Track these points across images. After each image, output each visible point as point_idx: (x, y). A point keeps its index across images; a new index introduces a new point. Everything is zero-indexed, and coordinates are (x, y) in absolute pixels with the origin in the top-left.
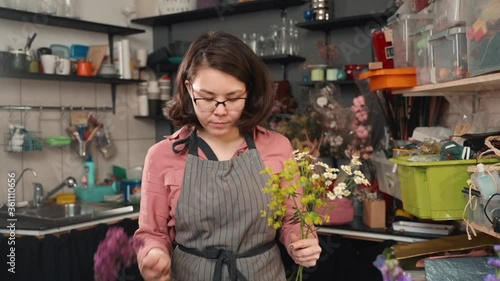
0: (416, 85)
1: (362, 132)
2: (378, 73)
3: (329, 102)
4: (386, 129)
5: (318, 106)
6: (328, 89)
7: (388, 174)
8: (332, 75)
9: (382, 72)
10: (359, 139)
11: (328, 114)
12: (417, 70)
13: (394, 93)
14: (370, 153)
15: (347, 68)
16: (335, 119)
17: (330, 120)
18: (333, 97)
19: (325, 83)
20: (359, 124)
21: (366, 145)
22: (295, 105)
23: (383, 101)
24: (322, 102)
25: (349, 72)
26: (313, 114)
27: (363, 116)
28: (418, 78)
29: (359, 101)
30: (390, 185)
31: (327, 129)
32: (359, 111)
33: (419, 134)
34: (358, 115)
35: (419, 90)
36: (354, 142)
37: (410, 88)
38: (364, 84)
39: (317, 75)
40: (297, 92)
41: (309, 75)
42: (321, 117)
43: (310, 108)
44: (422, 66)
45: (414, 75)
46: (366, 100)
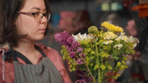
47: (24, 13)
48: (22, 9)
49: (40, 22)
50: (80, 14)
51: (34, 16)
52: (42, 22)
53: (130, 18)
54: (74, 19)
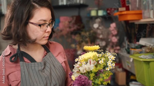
0: (142, 19)
1: (114, 39)
2: (123, 13)
3: (99, 26)
4: (125, 38)
5: (94, 28)
6: (98, 20)
7: (128, 61)
8: (101, 13)
9: (125, 13)
10: (113, 43)
11: (99, 31)
12: (143, 11)
13: (130, 22)
14: (118, 50)
15: (108, 10)
16: (102, 34)
17: (99, 34)
18: (101, 24)
19: (97, 17)
20: (113, 36)
21: (116, 46)
22: (84, 27)
23: (124, 25)
24: (96, 26)
25: (108, 12)
26: (92, 31)
27: (115, 32)
28: (143, 15)
29: (113, 25)
30: (128, 66)
31: (98, 38)
32: (113, 30)
33: (142, 42)
34: (113, 32)
35: (143, 21)
36: (111, 44)
37: (139, 20)
38: (116, 18)
39: (93, 13)
40: (84, 21)
41: (90, 13)
42: (95, 33)
43: (90, 29)
44: (145, 9)
45: (141, 14)
46: (117, 25)
47: (32, 23)
48: (31, 19)
49: (45, 31)
50: (75, 18)
51: (40, 27)
52: (47, 31)
53: (112, 22)
54: (70, 22)
